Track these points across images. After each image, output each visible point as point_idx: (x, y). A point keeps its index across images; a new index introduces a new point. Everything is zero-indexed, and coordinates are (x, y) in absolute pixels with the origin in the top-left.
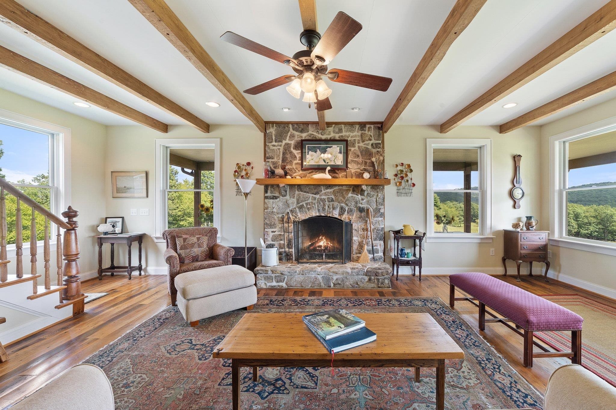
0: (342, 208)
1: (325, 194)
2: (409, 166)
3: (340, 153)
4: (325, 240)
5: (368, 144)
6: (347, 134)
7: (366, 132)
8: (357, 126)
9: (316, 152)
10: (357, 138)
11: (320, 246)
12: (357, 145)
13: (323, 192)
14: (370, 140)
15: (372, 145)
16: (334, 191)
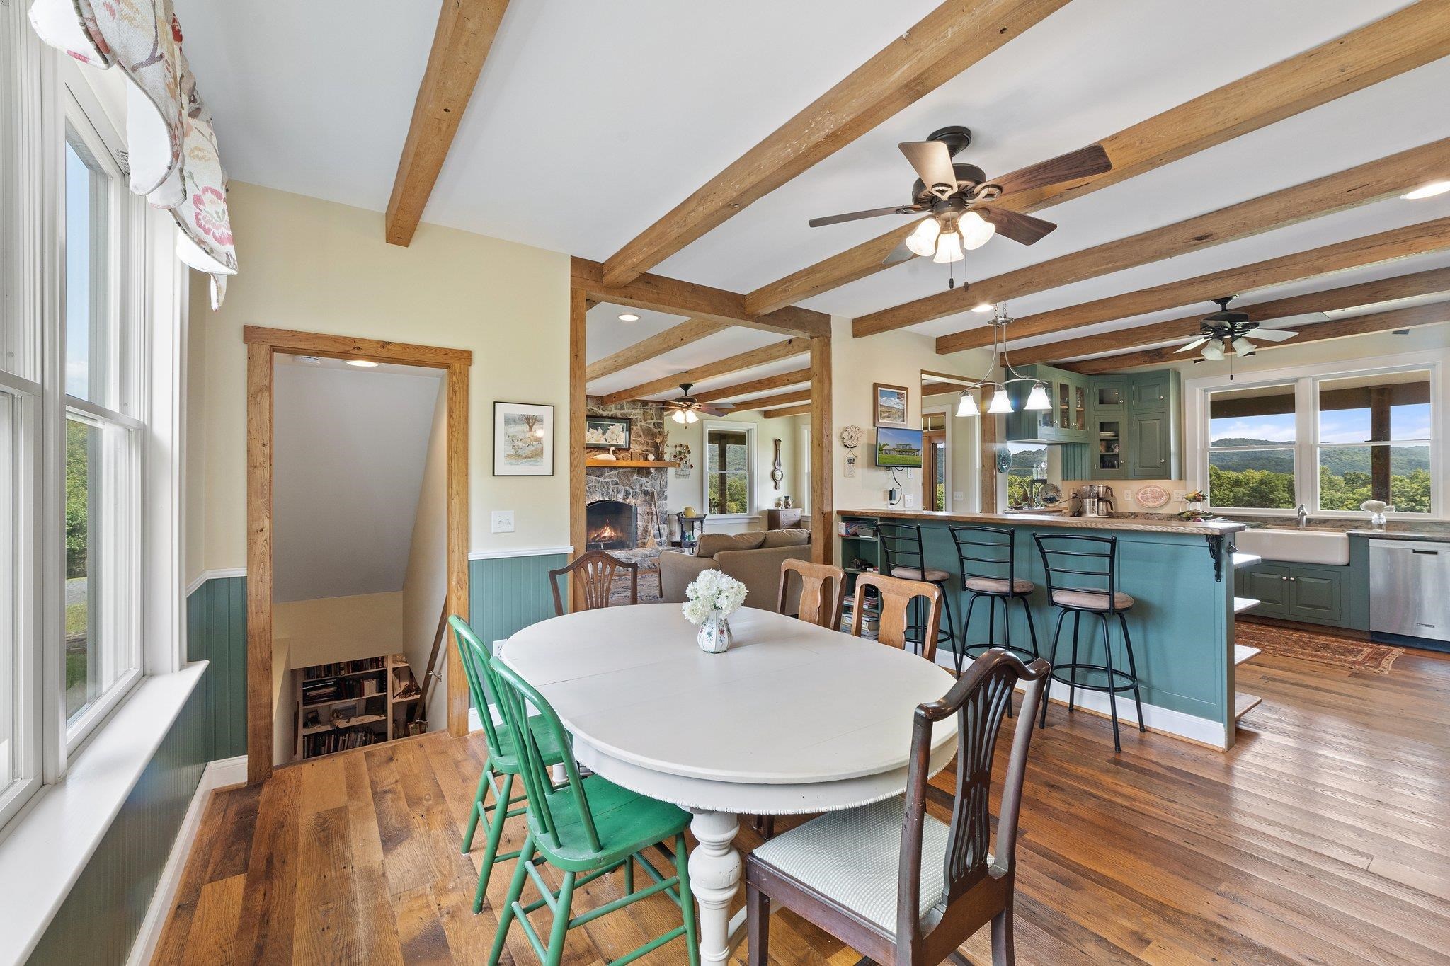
0: (626, 492)
1: (609, 477)
2: (687, 447)
3: (623, 431)
4: (609, 531)
5: (650, 424)
6: (629, 411)
7: (649, 410)
8: (640, 404)
9: (597, 430)
10: (639, 417)
11: (605, 537)
12: (639, 424)
13: (607, 474)
14: (652, 419)
15: (654, 424)
16: (618, 473)
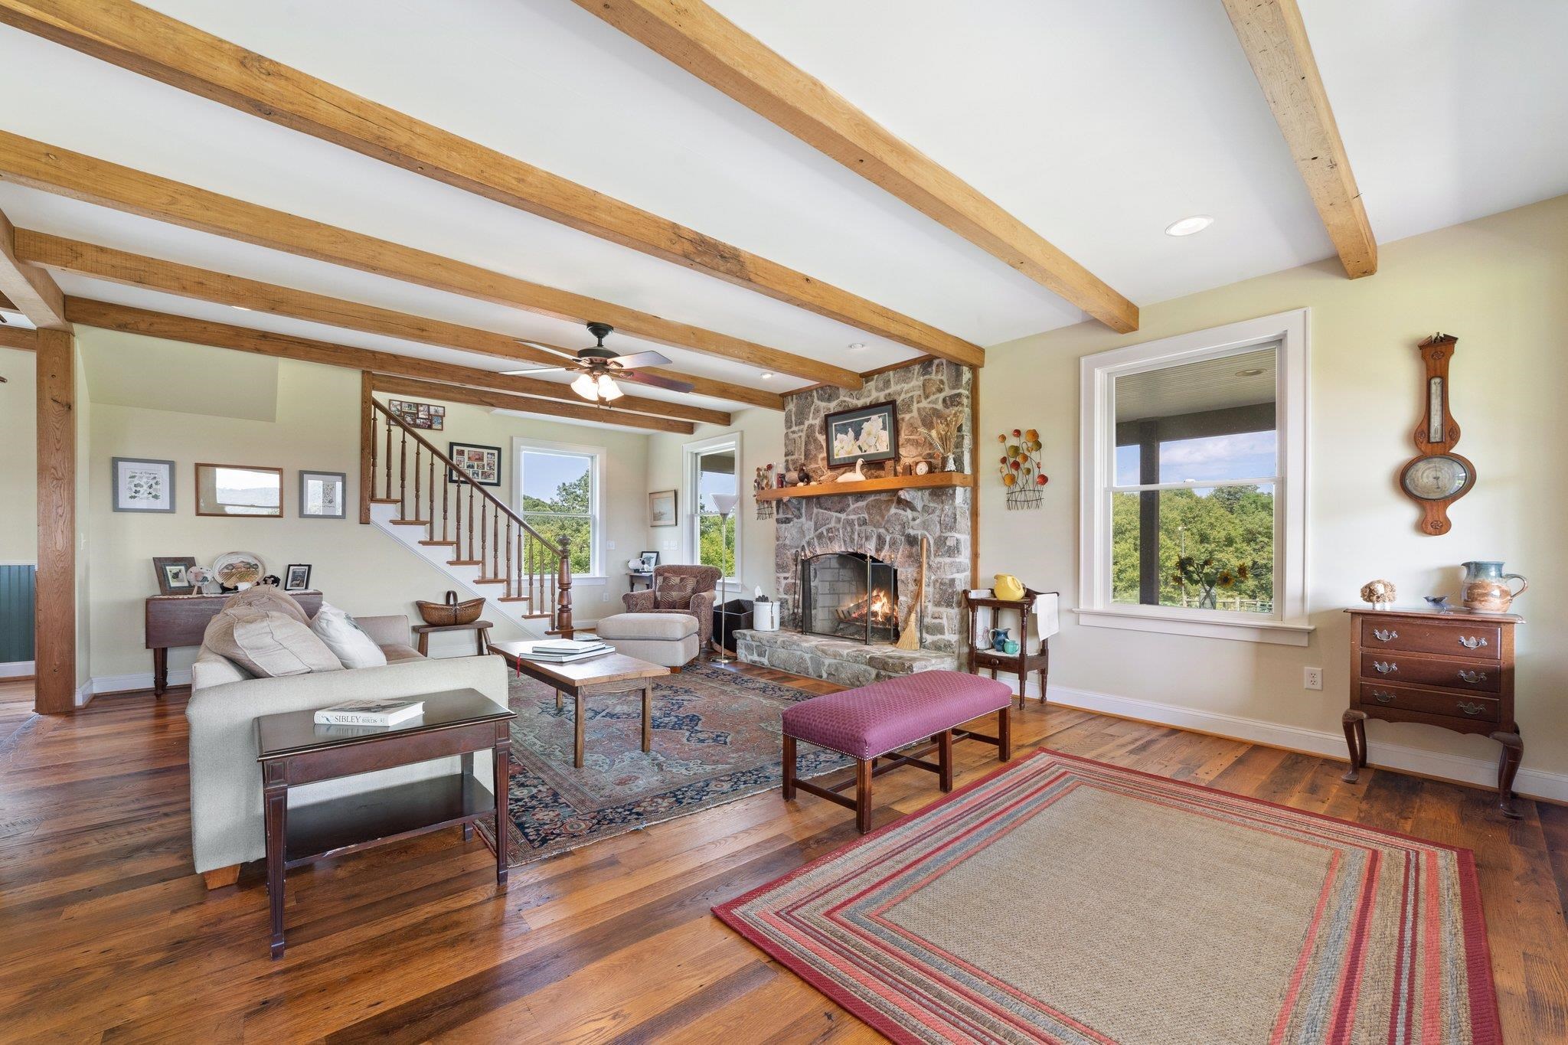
0: (880, 538)
1: (856, 510)
2: (1034, 434)
3: (884, 428)
4: (885, 600)
5: (935, 402)
6: (898, 387)
7: (933, 376)
8: (917, 367)
9: (846, 433)
10: (916, 393)
11: (875, 614)
12: (915, 406)
13: (852, 507)
14: (940, 390)
15: (944, 400)
16: (867, 505)
